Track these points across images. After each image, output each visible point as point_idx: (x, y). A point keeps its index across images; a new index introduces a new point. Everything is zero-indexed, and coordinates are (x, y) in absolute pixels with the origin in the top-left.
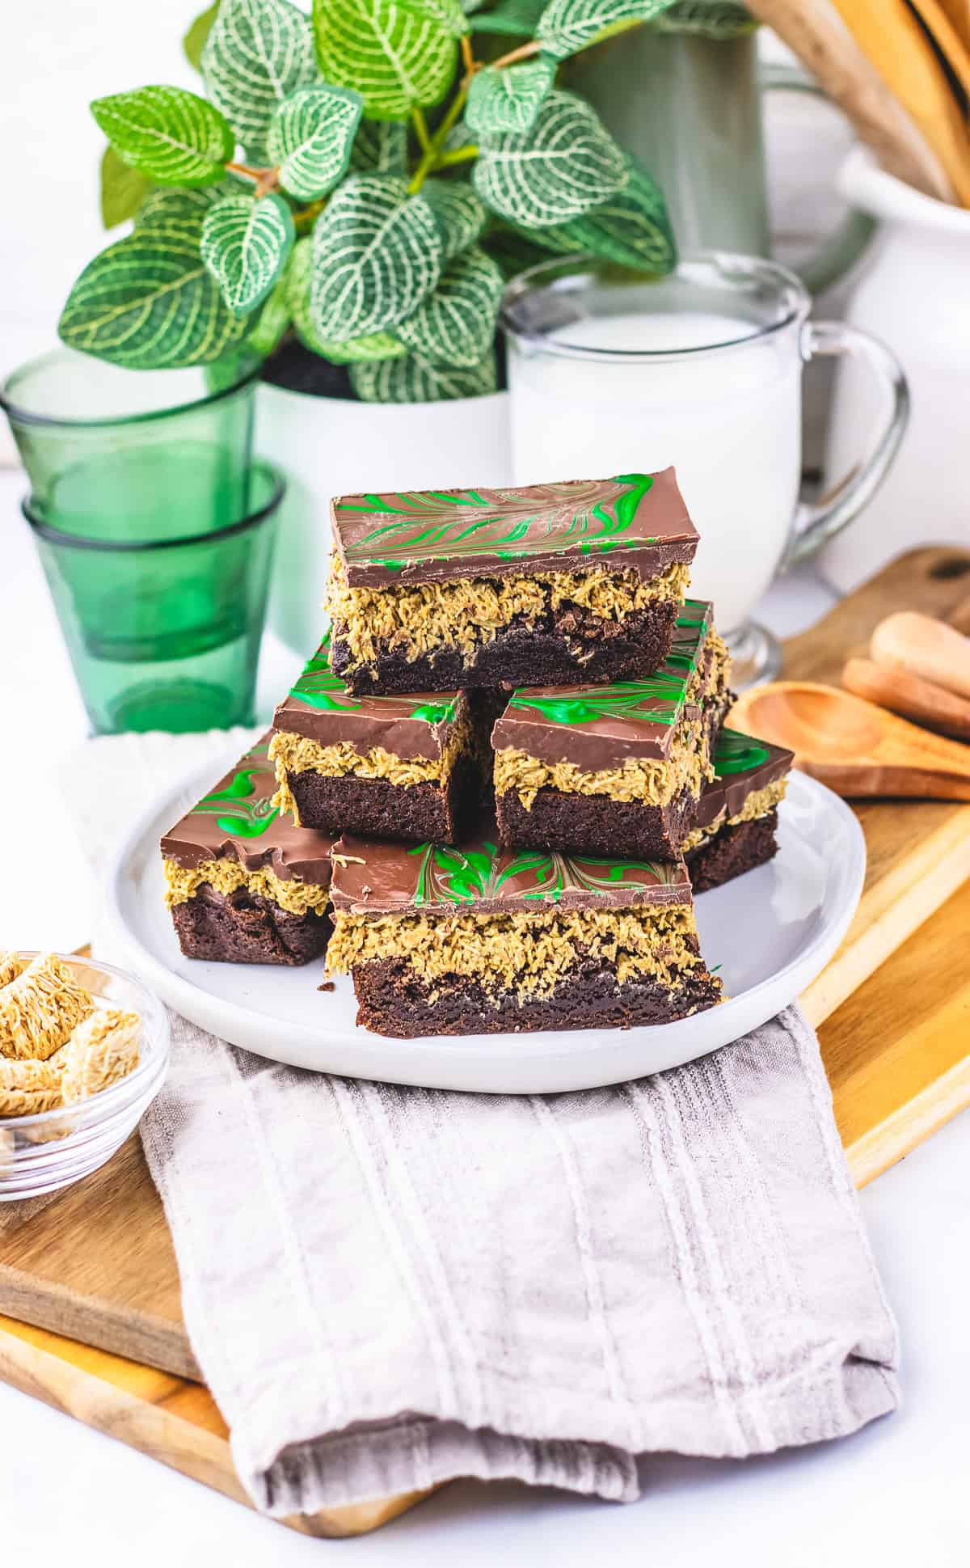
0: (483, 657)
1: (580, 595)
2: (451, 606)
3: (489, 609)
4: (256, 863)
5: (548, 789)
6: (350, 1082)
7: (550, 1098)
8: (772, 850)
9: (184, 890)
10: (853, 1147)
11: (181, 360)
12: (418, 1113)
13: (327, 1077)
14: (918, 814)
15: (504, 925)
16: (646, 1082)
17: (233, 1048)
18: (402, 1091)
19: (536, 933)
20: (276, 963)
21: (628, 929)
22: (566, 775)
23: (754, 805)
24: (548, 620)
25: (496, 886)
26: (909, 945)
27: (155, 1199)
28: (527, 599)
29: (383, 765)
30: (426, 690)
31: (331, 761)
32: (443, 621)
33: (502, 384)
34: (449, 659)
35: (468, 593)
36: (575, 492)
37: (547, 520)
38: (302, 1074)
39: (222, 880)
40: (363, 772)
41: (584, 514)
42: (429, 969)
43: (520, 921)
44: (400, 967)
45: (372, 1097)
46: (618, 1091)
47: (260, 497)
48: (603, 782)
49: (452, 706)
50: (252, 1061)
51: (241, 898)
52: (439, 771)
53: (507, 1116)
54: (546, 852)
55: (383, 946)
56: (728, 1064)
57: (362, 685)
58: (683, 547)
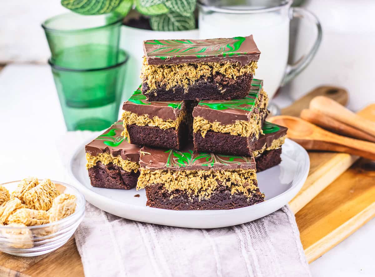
0: (191, 89)
1: (222, 70)
2: (181, 72)
3: (193, 73)
4: (116, 154)
5: (210, 131)
6: (144, 224)
7: (208, 230)
8: (279, 161)
9: (92, 163)
10: (306, 250)
11: (98, 13)
12: (165, 233)
13: (136, 222)
14: (325, 155)
15: (195, 174)
16: (239, 226)
17: (106, 213)
18: (160, 227)
19: (205, 177)
20: (121, 189)
21: (235, 177)
22: (216, 126)
23: (275, 145)
24: (212, 78)
25: (192, 162)
26: (322, 193)
27: (79, 257)
28: (205, 71)
29: (158, 122)
30: (172, 100)
31: (141, 121)
32: (178, 77)
33: (197, 26)
34: (179, 90)
35: (186, 69)
36: (221, 41)
37: (212, 48)
38: (129, 221)
39: (105, 159)
40: (151, 125)
41: (224, 46)
42: (170, 187)
43: (200, 173)
44: (161, 187)
45: (151, 229)
46: (230, 229)
47: (121, 59)
48: (228, 129)
49: (180, 105)
50: (113, 217)
51: (111, 166)
52: (175, 124)
53: (195, 235)
54: (209, 153)
55: (156, 179)
56: (266, 222)
57: (152, 97)
58: (255, 56)
